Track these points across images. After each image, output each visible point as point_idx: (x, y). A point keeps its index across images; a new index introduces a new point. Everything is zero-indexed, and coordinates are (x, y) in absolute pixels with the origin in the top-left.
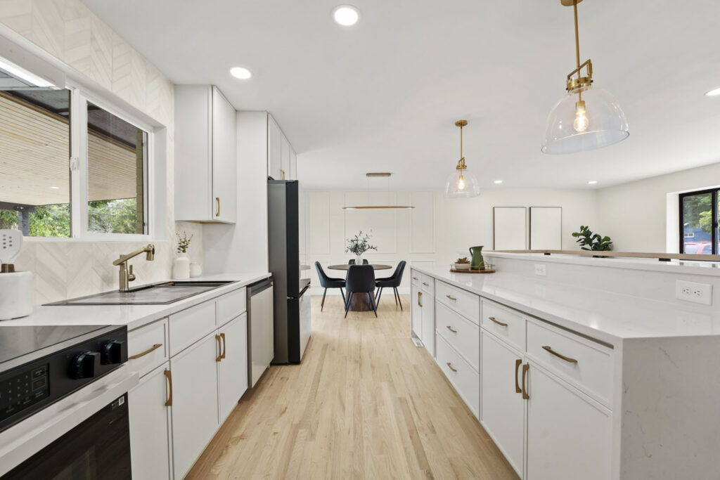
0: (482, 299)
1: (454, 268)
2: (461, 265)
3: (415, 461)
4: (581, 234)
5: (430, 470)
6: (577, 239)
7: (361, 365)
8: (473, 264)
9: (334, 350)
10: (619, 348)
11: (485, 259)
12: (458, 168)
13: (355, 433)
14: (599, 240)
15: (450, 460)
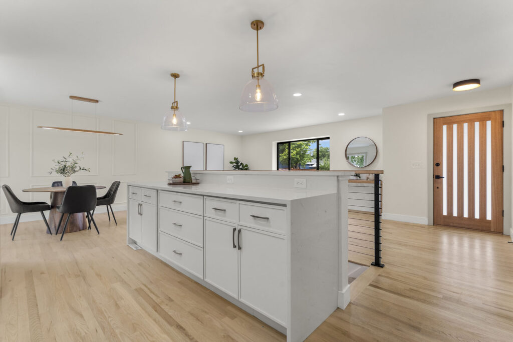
0: (205, 197)
1: (171, 182)
2: (177, 179)
3: (165, 323)
4: (234, 163)
5: (178, 324)
6: (232, 165)
7: (84, 278)
8: (184, 178)
9: (42, 273)
10: (289, 207)
11: (192, 175)
12: (172, 108)
13: (103, 328)
14: (243, 166)
15: (189, 312)
